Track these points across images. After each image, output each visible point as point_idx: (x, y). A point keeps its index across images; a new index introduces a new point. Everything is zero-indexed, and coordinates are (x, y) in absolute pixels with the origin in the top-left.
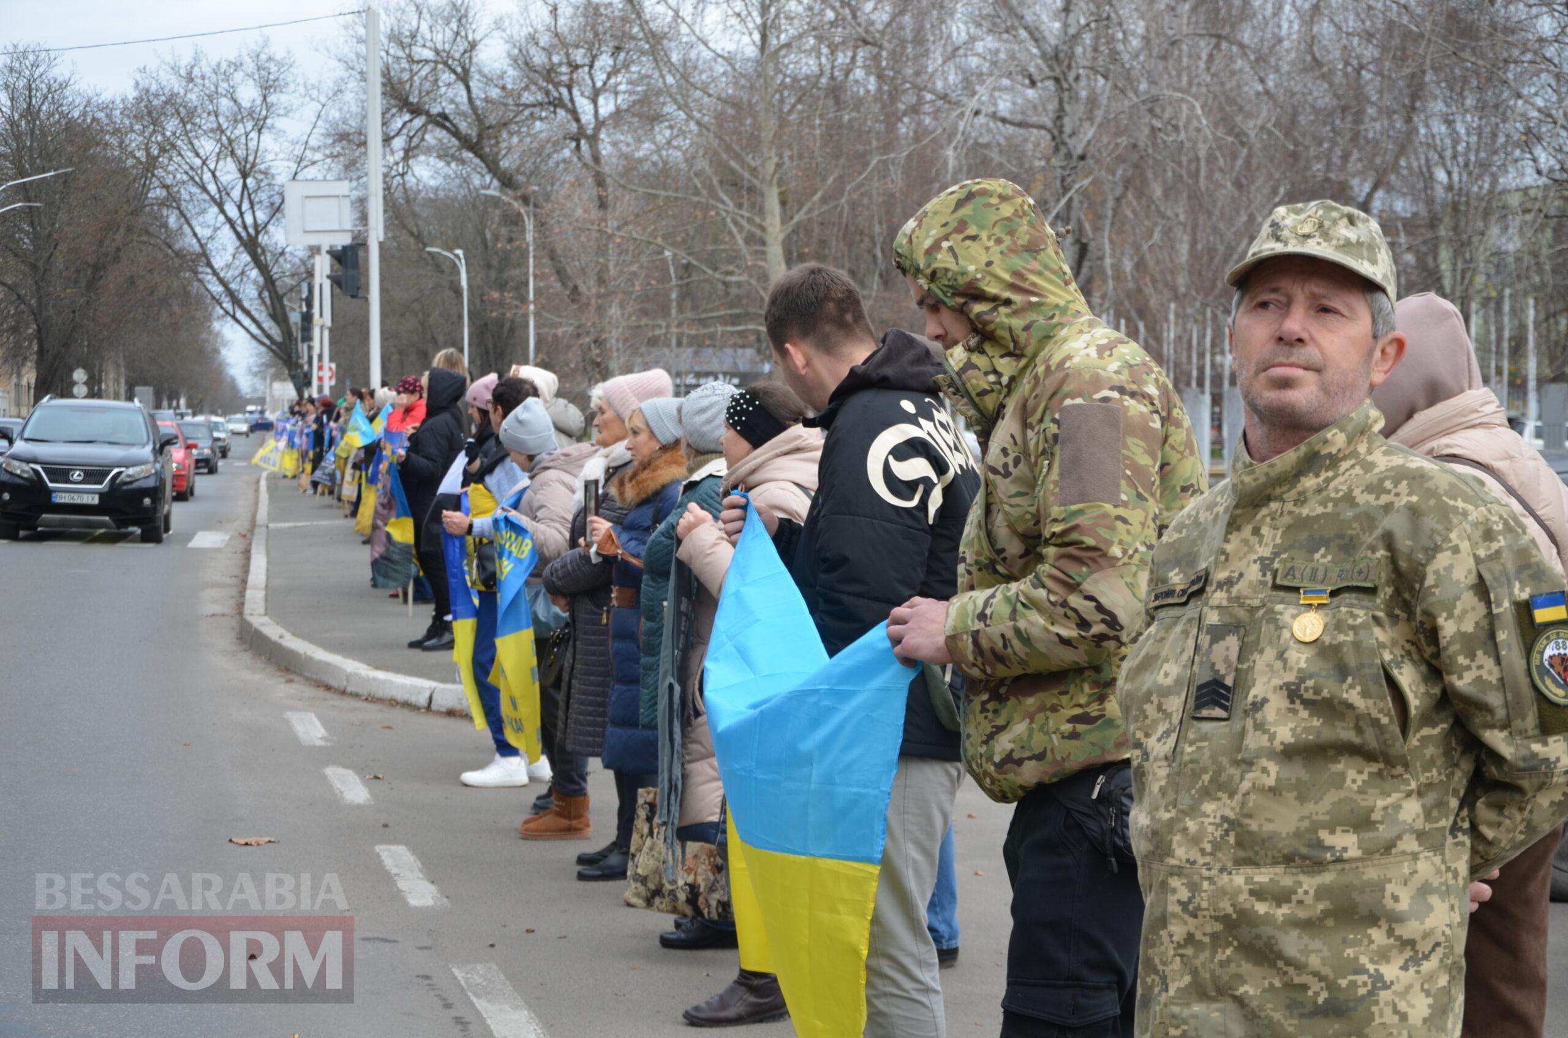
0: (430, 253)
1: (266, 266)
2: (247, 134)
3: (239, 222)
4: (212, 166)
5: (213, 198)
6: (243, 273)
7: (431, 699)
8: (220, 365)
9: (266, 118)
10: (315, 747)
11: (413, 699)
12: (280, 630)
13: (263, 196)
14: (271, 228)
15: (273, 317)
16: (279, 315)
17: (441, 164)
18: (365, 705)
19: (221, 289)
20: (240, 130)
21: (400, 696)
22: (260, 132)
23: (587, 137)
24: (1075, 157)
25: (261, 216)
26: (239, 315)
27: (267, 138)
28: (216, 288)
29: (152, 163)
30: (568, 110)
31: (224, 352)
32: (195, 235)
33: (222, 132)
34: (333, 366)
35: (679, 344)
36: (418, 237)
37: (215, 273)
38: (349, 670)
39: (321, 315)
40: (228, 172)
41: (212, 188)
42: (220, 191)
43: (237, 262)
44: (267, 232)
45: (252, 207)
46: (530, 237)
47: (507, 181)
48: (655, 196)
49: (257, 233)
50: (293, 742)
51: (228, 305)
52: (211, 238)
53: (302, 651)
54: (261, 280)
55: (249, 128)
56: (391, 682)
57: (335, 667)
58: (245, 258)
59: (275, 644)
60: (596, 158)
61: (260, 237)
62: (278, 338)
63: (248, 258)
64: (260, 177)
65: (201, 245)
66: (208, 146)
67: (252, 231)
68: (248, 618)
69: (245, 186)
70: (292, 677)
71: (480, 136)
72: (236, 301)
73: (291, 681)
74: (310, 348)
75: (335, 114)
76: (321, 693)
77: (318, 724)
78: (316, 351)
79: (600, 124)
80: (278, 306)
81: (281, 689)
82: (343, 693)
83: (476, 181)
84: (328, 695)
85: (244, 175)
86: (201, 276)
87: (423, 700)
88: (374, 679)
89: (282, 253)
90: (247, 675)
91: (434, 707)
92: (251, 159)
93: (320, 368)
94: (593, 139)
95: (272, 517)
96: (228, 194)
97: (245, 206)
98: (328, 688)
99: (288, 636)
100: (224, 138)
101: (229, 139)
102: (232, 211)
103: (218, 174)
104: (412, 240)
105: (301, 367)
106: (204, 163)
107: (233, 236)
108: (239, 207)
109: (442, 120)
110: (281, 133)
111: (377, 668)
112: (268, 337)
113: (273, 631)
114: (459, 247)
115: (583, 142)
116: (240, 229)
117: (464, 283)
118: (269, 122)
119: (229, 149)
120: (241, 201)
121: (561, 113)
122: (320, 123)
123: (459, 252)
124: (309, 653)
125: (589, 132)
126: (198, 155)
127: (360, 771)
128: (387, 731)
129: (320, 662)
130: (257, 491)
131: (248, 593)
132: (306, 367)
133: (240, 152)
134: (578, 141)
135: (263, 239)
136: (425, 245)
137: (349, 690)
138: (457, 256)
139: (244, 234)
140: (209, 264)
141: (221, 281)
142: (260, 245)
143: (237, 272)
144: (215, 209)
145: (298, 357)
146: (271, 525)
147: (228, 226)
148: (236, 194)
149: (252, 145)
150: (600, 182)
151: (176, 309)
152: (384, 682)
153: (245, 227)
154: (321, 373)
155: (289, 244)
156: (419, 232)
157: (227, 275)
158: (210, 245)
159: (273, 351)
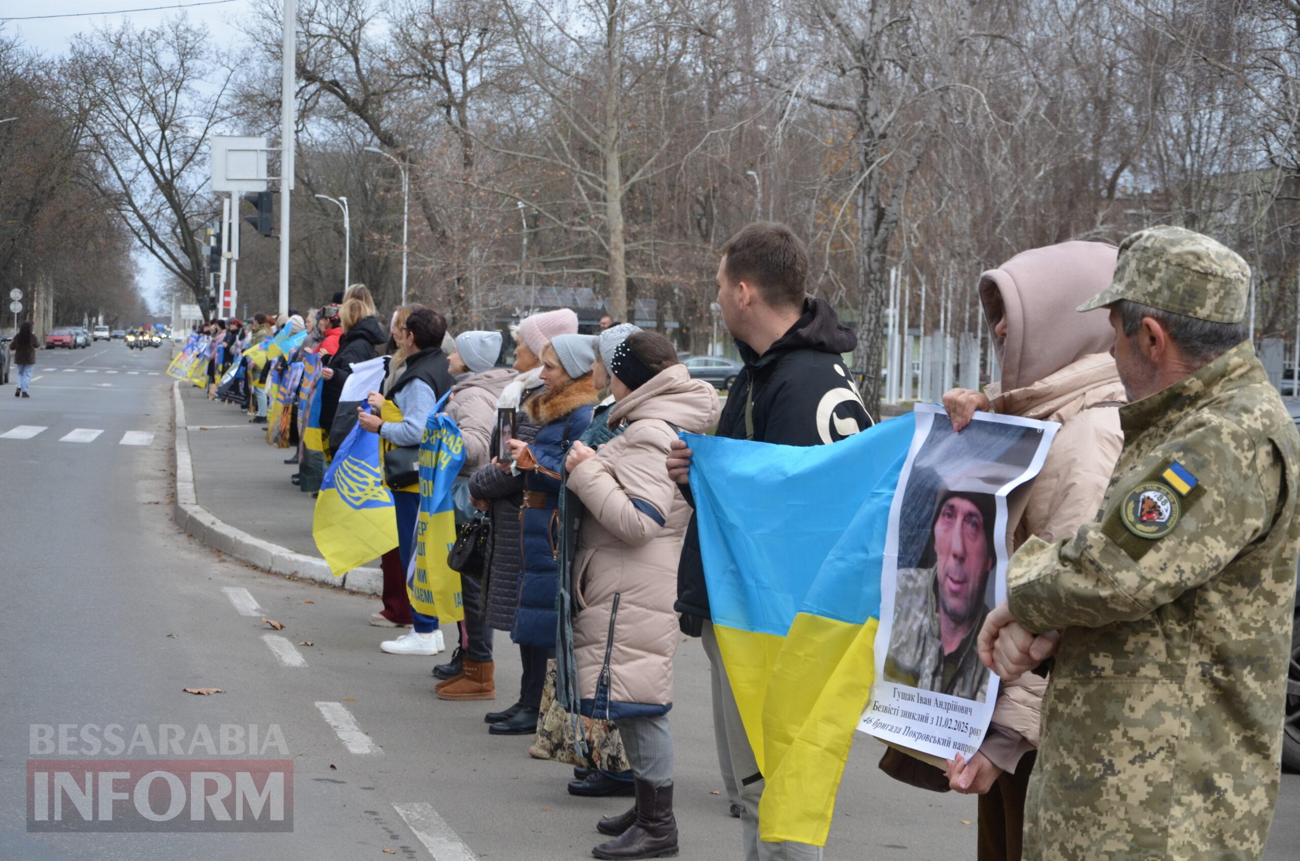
0: (318, 199)
1: (180, 205)
2: (166, 93)
3: (158, 167)
4: (136, 120)
5: (135, 147)
6: (158, 212)
7: (344, 579)
8: (135, 289)
9: (183, 80)
10: (251, 617)
11: (329, 579)
12: (212, 518)
13: (178, 146)
14: (184, 173)
15: (185, 250)
16: (190, 248)
17: (330, 123)
18: (287, 583)
19: (140, 224)
20: (160, 90)
21: (319, 576)
22: (177, 92)
23: (456, 105)
24: (876, 136)
25: (177, 163)
26: (155, 246)
27: (183, 98)
28: (137, 224)
29: (83, 117)
30: (440, 82)
31: (138, 278)
32: (120, 178)
33: (145, 90)
35: (528, 283)
37: (136, 210)
38: (274, 553)
39: (229, 249)
40: (149, 125)
41: (135, 138)
42: (141, 141)
43: (155, 202)
44: (181, 177)
45: (169, 155)
46: (405, 189)
47: (387, 140)
48: (514, 157)
49: (173, 177)
50: (232, 612)
51: (147, 239)
52: (133, 181)
53: (232, 536)
54: (174, 217)
55: (168, 88)
56: (311, 565)
57: (261, 550)
58: (162, 198)
59: (208, 528)
60: (463, 123)
61: (175, 181)
62: (188, 267)
63: (164, 199)
64: (176, 129)
65: (124, 186)
66: (132, 102)
67: (169, 177)
68: (183, 506)
69: (163, 137)
70: (224, 557)
71: (366, 101)
72: (153, 235)
73: (223, 561)
74: (217, 278)
75: (242, 78)
76: (250, 572)
77: (251, 598)
78: (223, 279)
79: (467, 94)
80: (189, 241)
81: (216, 567)
82: (269, 572)
83: (359, 139)
84: (256, 573)
85: (163, 128)
86: (123, 213)
87: (338, 581)
88: (296, 561)
89: (193, 195)
90: (184, 555)
91: (347, 586)
92: (169, 114)
93: (227, 294)
94: (461, 106)
95: (190, 421)
96: (149, 144)
97: (163, 154)
98: (255, 567)
99: (219, 523)
100: (147, 96)
101: (151, 97)
102: (152, 159)
103: (140, 126)
104: (303, 187)
105: (208, 292)
106: (129, 117)
107: (152, 180)
108: (158, 155)
109: (333, 87)
110: (193, 93)
111: (297, 552)
112: (180, 266)
113: (206, 518)
114: (343, 195)
115: (453, 109)
116: (158, 174)
117: (347, 225)
118: (185, 83)
119: (150, 105)
120: (160, 150)
121: (434, 83)
122: (229, 86)
123: (344, 199)
124: (238, 538)
125: (458, 101)
126: (124, 110)
127: (293, 639)
128: (310, 605)
129: (248, 546)
130: (172, 397)
131: (179, 484)
132: (212, 293)
133: (160, 108)
134: (448, 108)
135: (177, 183)
136: (314, 192)
137: (274, 569)
138: (342, 203)
139: (161, 178)
140: (131, 203)
141: (141, 218)
142: (175, 188)
143: (154, 210)
144: (138, 156)
145: (206, 284)
146: (189, 428)
147: (147, 171)
148: (156, 143)
149: (171, 102)
150: (467, 143)
151: (101, 240)
152: (305, 564)
153: (162, 172)
154: (227, 299)
155: (199, 188)
156: (309, 180)
157: (146, 212)
158: (132, 187)
159: (183, 278)
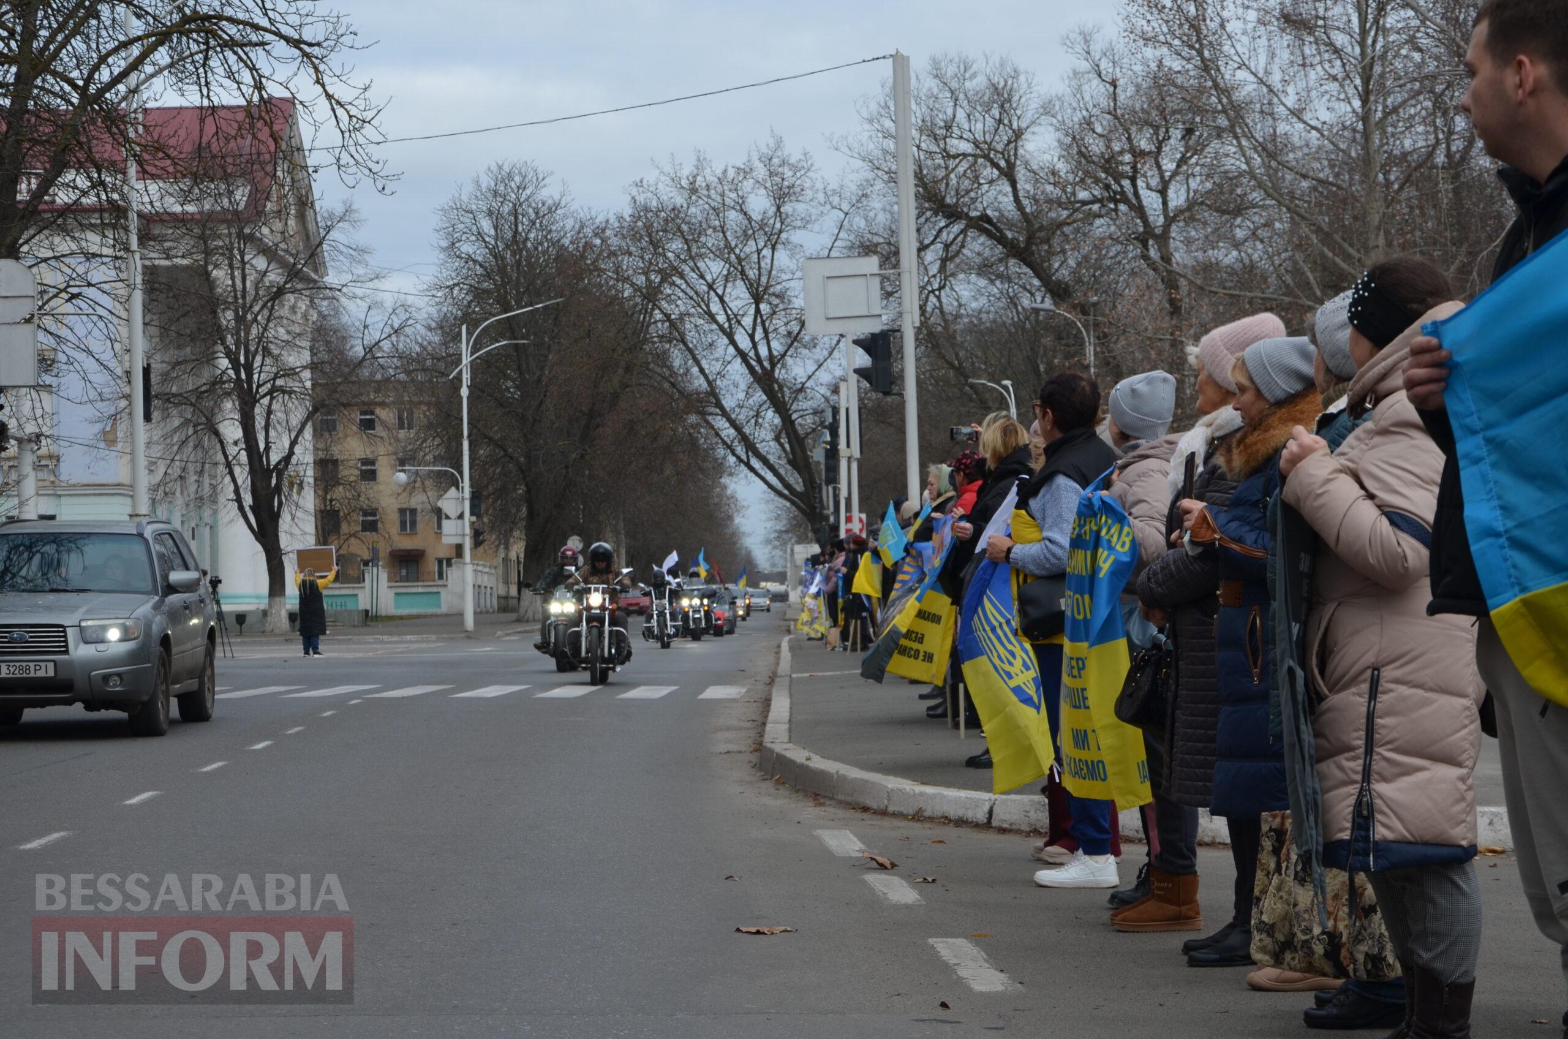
0: (972, 386)
1: (784, 403)
3: (753, 355)
5: (721, 328)
6: (757, 415)
13: (778, 323)
14: (789, 360)
15: (793, 463)
16: (800, 462)
17: (984, 282)
19: (732, 432)
26: (756, 463)
28: (729, 433)
29: (652, 295)
32: (702, 371)
33: (731, 249)
34: (864, 516)
36: (960, 370)
37: (725, 414)
38: (890, 786)
39: (848, 445)
40: (739, 298)
41: (720, 315)
42: (729, 319)
43: (751, 401)
44: (784, 366)
45: (767, 336)
47: (1062, 292)
49: (773, 365)
51: (740, 450)
52: (720, 374)
54: (778, 421)
55: (761, 244)
57: (874, 784)
58: (759, 396)
60: (1167, 259)
61: (777, 371)
62: (799, 487)
63: (764, 397)
64: (775, 300)
65: (709, 383)
66: (714, 266)
67: (766, 364)
69: (758, 311)
71: (1029, 240)
72: (751, 447)
74: (836, 494)
78: (843, 496)
80: (798, 451)
83: (1026, 301)
85: (757, 299)
86: (710, 418)
89: (802, 389)
92: (764, 279)
93: (849, 520)
94: (1163, 239)
96: (739, 321)
97: (759, 336)
100: (733, 257)
101: (738, 258)
102: (744, 342)
103: (726, 299)
104: (952, 373)
105: (827, 518)
106: (710, 286)
107: (744, 369)
108: (752, 338)
109: (983, 224)
110: (796, 250)
112: (787, 486)
114: (1008, 378)
115: (1151, 243)
116: (753, 363)
118: (784, 236)
119: (738, 269)
120: (754, 330)
122: (843, 233)
123: (1008, 383)
125: (1158, 230)
126: (703, 278)
132: (832, 519)
133: (751, 272)
134: (1145, 241)
135: (779, 373)
136: (967, 377)
138: (1006, 388)
139: (758, 368)
140: (719, 405)
141: (733, 423)
142: (777, 381)
143: (752, 413)
144: (726, 341)
145: (823, 507)
147: (739, 360)
148: (748, 321)
149: (765, 265)
153: (759, 360)
154: (850, 525)
155: (809, 377)
156: (959, 363)
157: (742, 416)
158: (719, 382)
159: (792, 502)
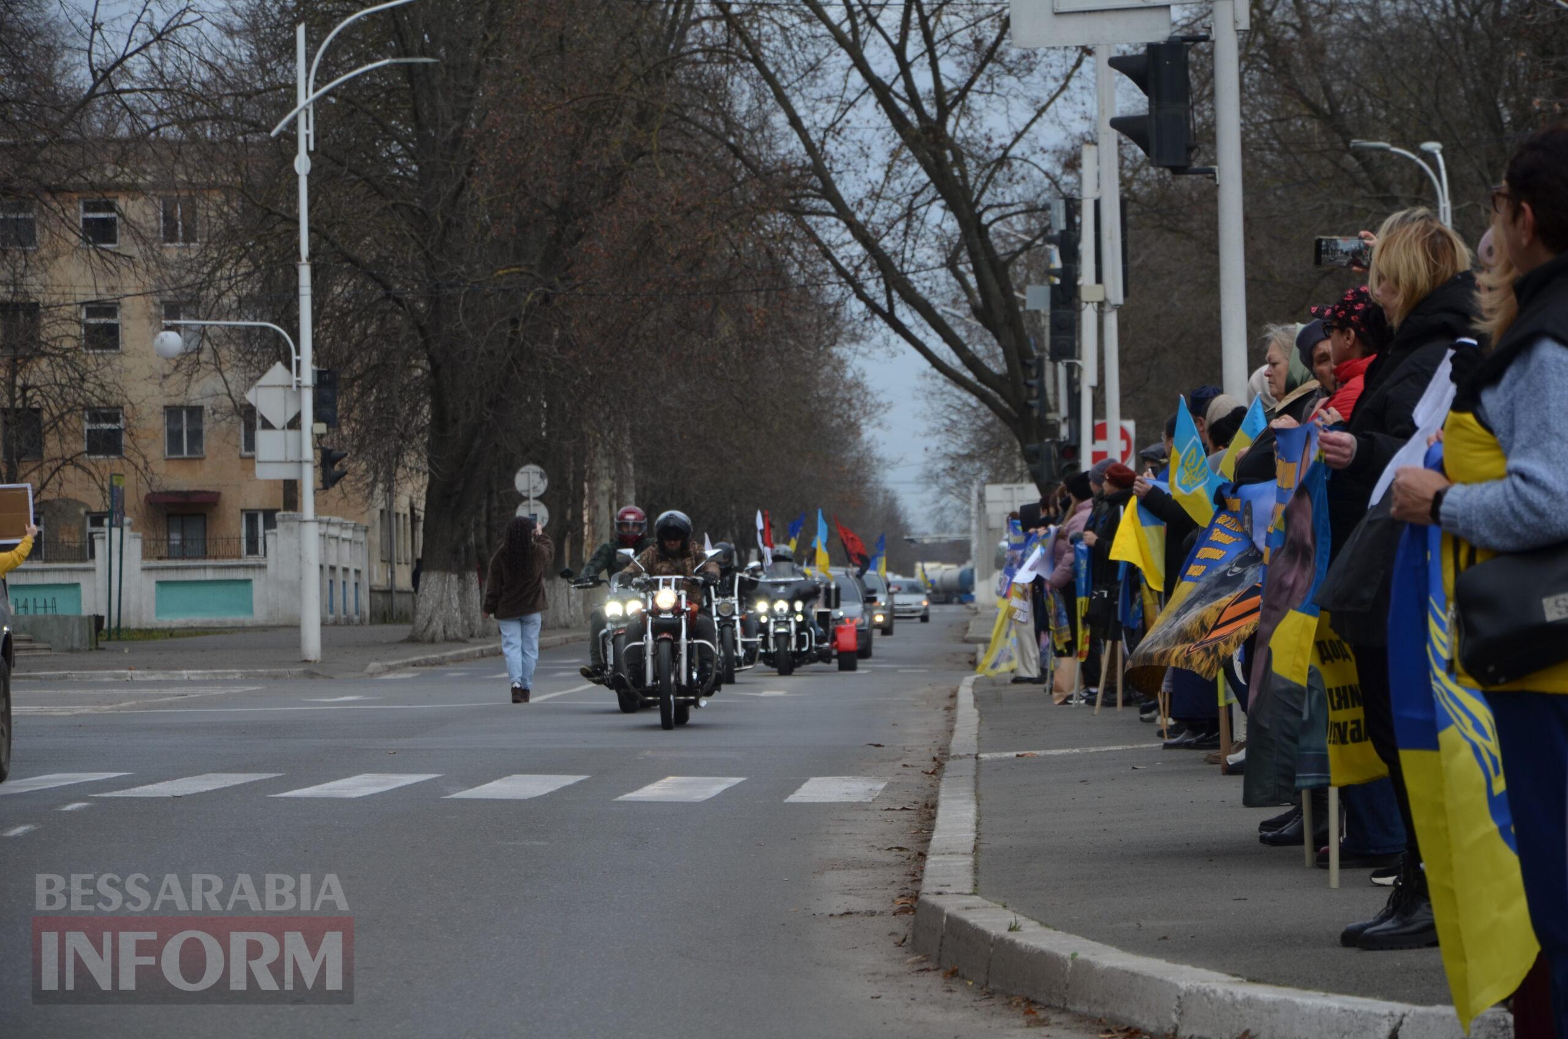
0: (1358, 154)
1: (966, 190)
3: (900, 88)
5: (835, 32)
6: (909, 213)
14: (975, 100)
15: (983, 314)
26: (905, 314)
28: (851, 251)
32: (795, 121)
34: (1130, 426)
36: (1332, 120)
37: (843, 212)
41: (832, 7)
42: (850, 15)
43: (896, 184)
44: (966, 111)
45: (931, 50)
49: (944, 112)
51: (874, 288)
52: (833, 129)
54: (952, 227)
58: (915, 174)
61: (951, 122)
62: (997, 366)
63: (924, 177)
65: (811, 147)
67: (931, 110)
80: (995, 289)
86: (810, 220)
89: (1004, 160)
93: (1099, 433)
104: (1314, 127)
105: (1054, 429)
107: (882, 119)
108: (898, 53)
112: (972, 362)
114: (1434, 138)
116: (903, 106)
123: (1433, 146)
132: (1064, 431)
135: (956, 127)
136: (1350, 135)
138: (1429, 157)
139: (911, 117)
140: (829, 192)
141: (860, 232)
142: (950, 143)
143: (897, 210)
145: (1045, 408)
151: (754, 302)
153: (914, 100)
154: (1101, 446)
155: (1018, 136)
156: (1334, 106)
157: (877, 216)
158: (831, 146)
159: (983, 397)
